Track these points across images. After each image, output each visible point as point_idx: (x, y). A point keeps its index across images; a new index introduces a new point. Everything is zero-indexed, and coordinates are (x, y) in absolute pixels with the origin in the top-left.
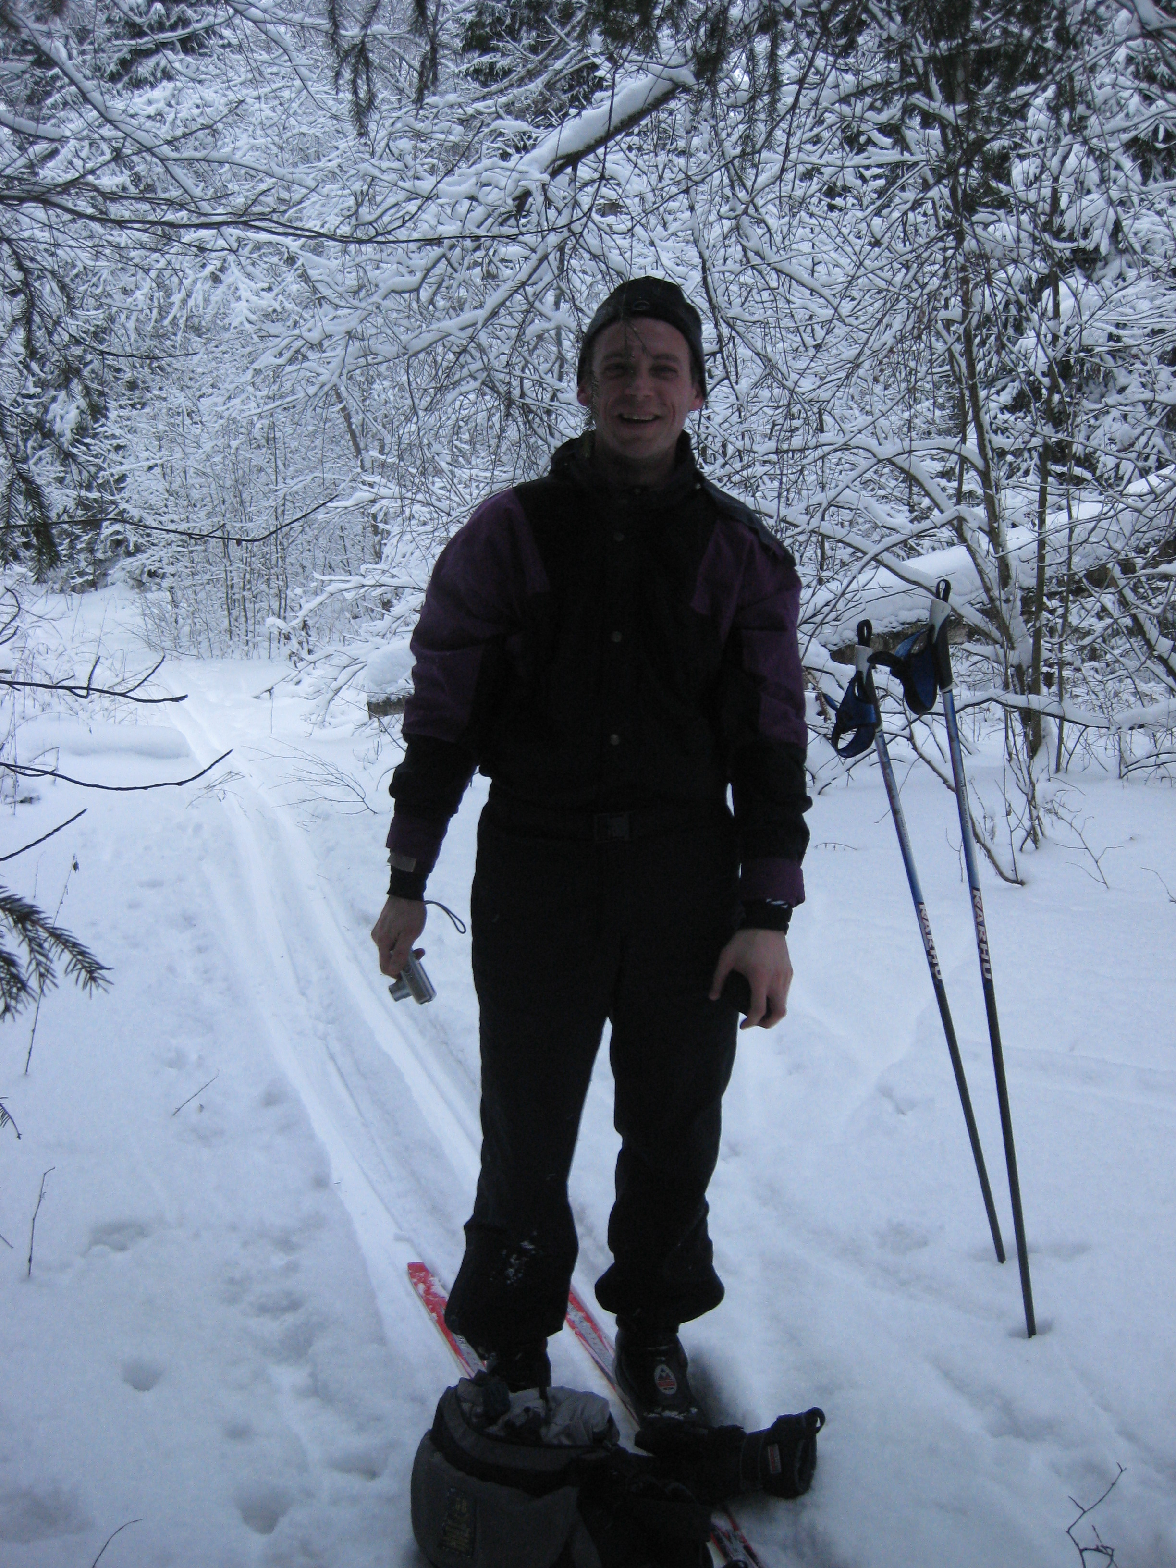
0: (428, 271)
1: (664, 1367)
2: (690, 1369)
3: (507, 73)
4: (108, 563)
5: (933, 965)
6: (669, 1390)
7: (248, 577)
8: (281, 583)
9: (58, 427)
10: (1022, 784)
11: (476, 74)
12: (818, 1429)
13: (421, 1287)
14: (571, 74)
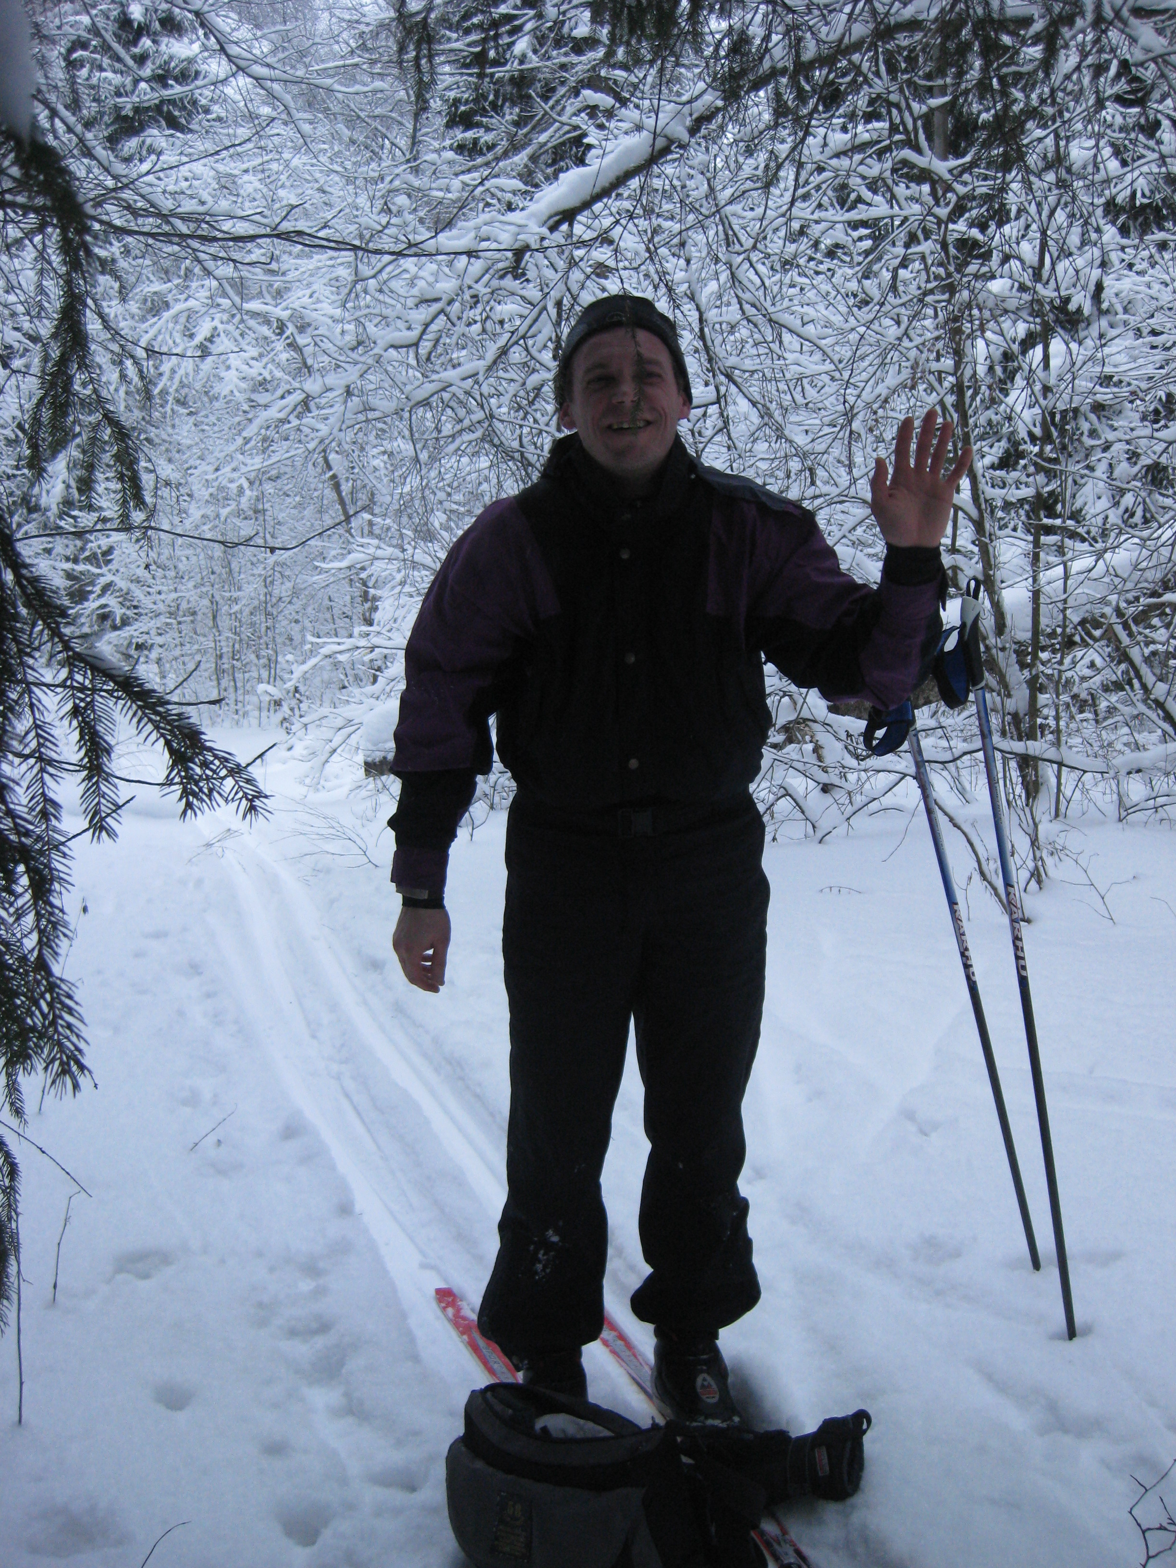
0: (427, 325)
1: (705, 1375)
2: (730, 1380)
3: (491, 147)
4: (94, 637)
5: (967, 966)
6: (712, 1399)
7: (237, 646)
8: (270, 652)
9: (44, 501)
10: (1024, 825)
11: (460, 148)
12: (865, 1432)
13: (450, 1311)
14: (554, 147)
